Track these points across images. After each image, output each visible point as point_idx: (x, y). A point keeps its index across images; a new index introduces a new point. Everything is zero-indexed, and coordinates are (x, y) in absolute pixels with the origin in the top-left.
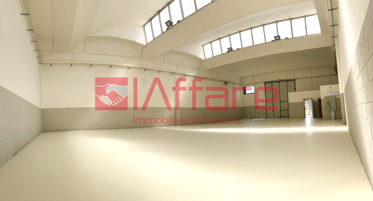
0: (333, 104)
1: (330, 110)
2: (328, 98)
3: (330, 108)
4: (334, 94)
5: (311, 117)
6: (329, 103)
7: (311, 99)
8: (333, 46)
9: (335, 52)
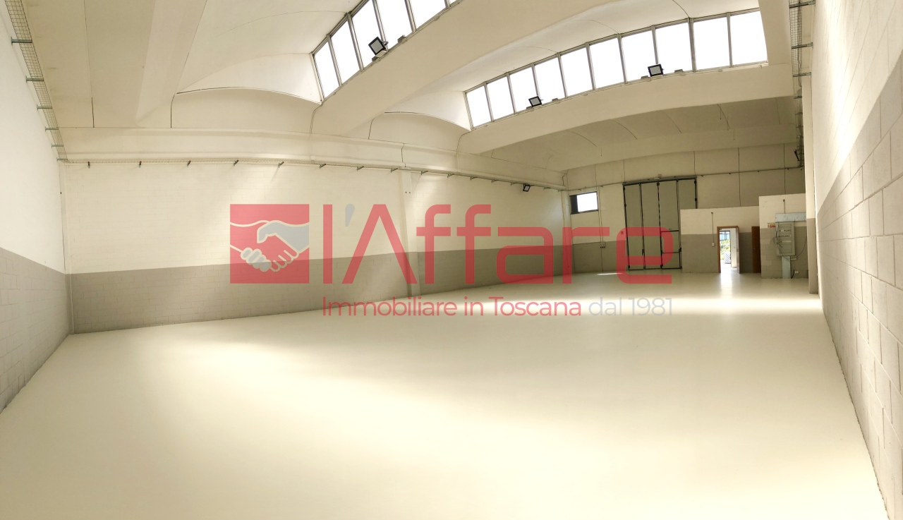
0: (789, 242)
1: (780, 257)
2: (777, 227)
3: (781, 252)
4: (792, 218)
5: (734, 271)
6: (778, 240)
7: (736, 227)
8: (795, 98)
9: (801, 113)
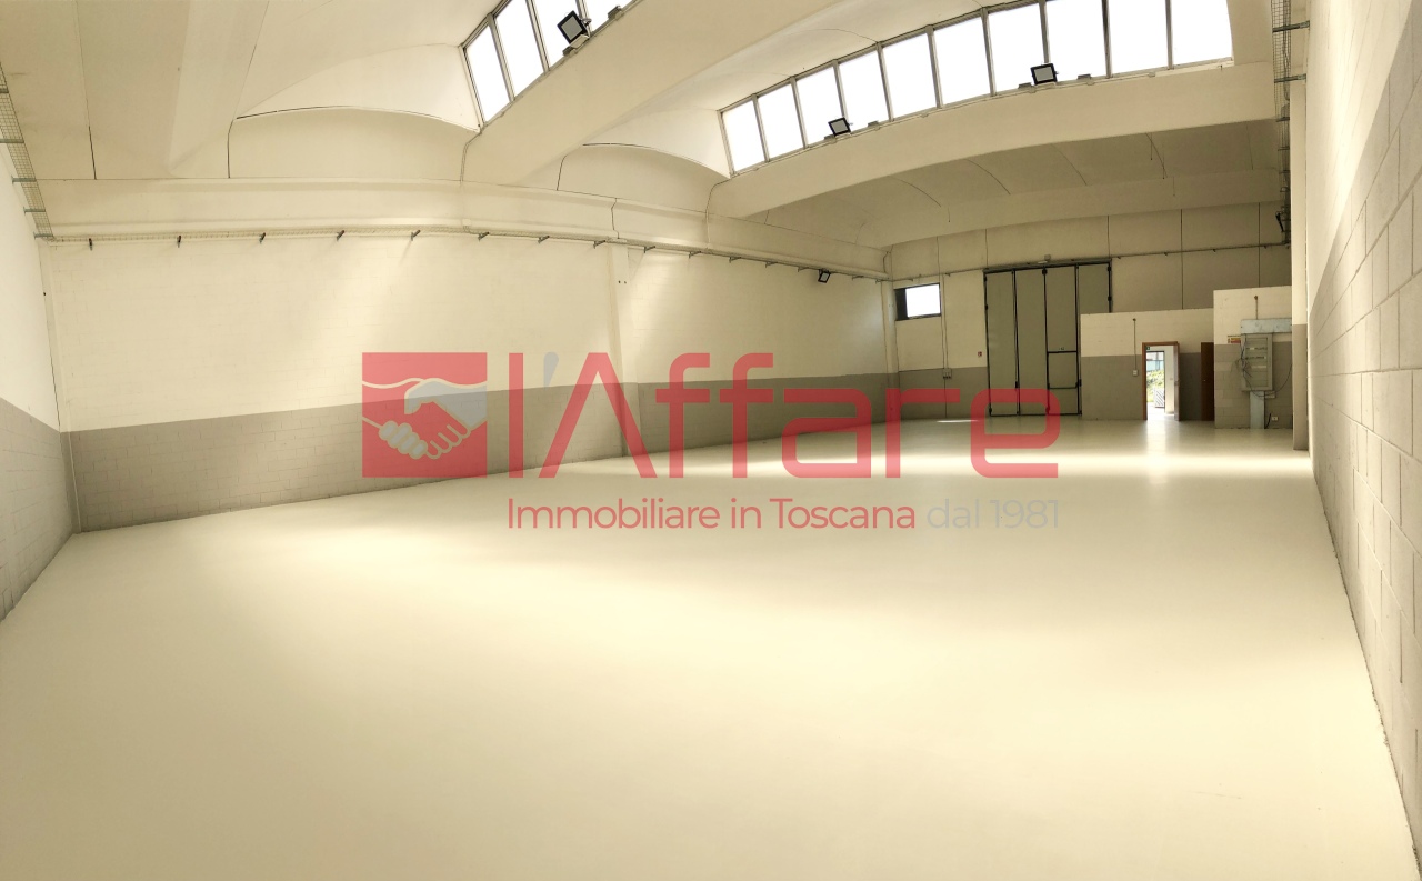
0: (1262, 367)
1: (1248, 393)
2: (1242, 343)
3: (1248, 384)
4: (1268, 328)
5: (1169, 418)
6: (1244, 364)
7: (1175, 344)
8: (1278, 121)
9: (1287, 148)
